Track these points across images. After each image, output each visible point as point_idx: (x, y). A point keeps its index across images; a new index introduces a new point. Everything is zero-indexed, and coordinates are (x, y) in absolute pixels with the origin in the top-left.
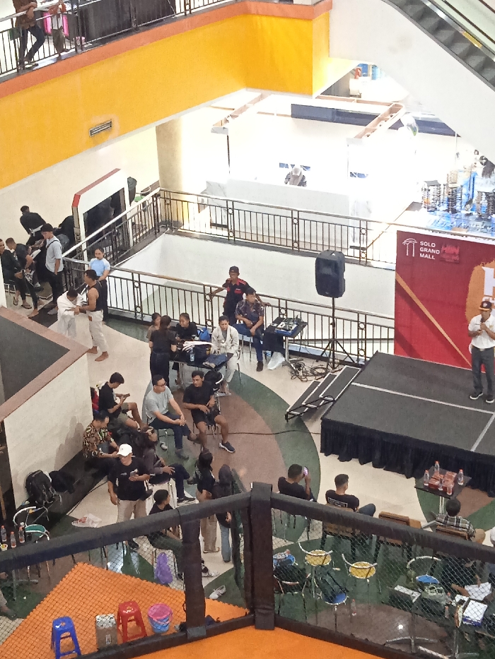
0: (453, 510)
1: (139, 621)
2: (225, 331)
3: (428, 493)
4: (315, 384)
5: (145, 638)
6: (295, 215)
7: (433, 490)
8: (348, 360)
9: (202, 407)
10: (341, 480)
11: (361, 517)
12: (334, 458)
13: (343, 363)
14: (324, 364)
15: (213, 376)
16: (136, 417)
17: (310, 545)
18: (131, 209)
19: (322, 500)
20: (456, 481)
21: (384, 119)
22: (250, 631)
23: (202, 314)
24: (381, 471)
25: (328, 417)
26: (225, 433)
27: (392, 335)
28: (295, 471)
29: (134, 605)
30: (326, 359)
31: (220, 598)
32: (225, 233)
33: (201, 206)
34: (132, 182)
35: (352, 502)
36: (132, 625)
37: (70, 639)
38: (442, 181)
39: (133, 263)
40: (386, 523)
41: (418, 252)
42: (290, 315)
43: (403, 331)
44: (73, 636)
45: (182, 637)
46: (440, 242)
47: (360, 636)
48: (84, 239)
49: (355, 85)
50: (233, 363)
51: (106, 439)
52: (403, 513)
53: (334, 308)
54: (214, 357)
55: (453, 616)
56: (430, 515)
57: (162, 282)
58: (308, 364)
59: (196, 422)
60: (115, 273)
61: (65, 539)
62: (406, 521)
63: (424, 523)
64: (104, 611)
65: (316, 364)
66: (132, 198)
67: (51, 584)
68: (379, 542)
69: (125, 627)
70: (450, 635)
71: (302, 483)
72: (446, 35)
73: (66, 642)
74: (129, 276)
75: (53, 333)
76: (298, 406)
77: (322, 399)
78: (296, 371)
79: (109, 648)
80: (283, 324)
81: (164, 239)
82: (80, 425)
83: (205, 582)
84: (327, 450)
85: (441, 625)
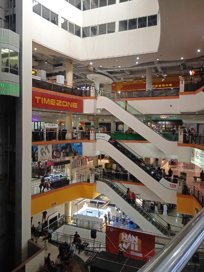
2: (73, 245)
4: (90, 257)
6: (89, 221)
8: (97, 252)
18: (58, 219)
21: (105, 204)
23: (69, 241)
26: (71, 268)
27: (105, 247)
30: (92, 252)
32: (75, 225)
33: (72, 219)
34: (59, 214)
38: (115, 216)
39: (57, 231)
41: (110, 230)
42: (86, 242)
43: (107, 246)
46: (114, 228)
48: (49, 225)
49: (101, 197)
53: (94, 241)
57: (63, 235)
58: (89, 253)
60: (54, 233)
65: (91, 253)
66: (59, 217)
74: (56, 233)
76: (86, 262)
77: (91, 261)
78: (87, 254)
80: (85, 244)
81: (64, 226)
82: (41, 266)
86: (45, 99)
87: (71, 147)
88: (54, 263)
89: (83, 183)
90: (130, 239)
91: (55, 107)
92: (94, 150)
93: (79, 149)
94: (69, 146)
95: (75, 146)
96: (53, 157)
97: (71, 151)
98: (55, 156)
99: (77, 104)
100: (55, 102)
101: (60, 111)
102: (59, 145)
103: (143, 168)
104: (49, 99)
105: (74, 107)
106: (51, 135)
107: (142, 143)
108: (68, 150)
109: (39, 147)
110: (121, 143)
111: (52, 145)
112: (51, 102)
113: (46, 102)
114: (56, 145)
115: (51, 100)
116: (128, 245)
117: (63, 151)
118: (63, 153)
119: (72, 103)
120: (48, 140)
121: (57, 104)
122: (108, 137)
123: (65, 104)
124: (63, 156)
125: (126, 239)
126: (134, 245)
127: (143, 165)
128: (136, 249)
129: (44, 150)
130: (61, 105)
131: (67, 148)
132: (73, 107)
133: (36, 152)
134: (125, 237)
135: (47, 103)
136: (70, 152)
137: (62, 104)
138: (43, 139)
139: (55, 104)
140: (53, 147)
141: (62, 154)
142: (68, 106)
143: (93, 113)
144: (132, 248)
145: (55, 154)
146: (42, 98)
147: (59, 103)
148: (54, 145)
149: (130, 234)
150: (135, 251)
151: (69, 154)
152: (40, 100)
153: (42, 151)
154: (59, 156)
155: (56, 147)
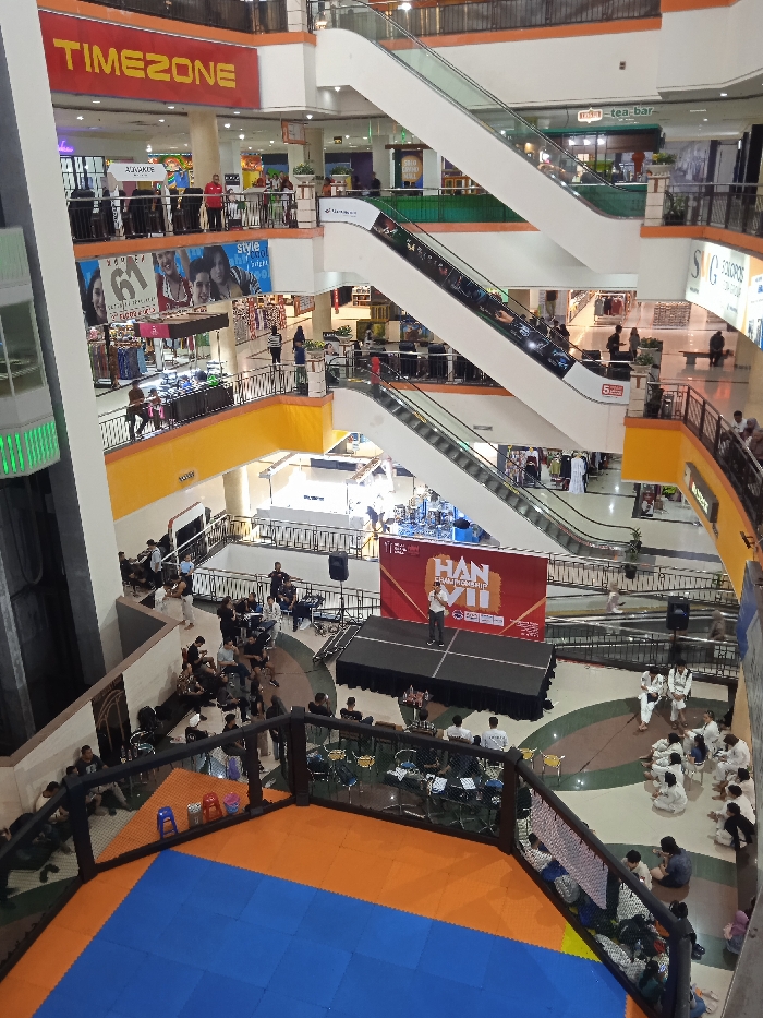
0: (423, 716)
1: (217, 805)
2: (271, 606)
3: (406, 707)
4: (330, 639)
5: (222, 818)
6: (315, 529)
7: (409, 704)
8: (352, 621)
9: (257, 657)
10: (351, 702)
11: (364, 726)
12: (345, 687)
13: (349, 623)
14: (337, 625)
15: (265, 635)
16: (213, 666)
17: (331, 747)
18: (207, 528)
19: (338, 716)
20: (424, 698)
21: (368, 467)
22: (293, 808)
24: (377, 694)
25: (341, 659)
26: (272, 673)
27: (379, 604)
28: (320, 697)
29: (214, 795)
31: (272, 787)
32: (269, 542)
33: (254, 525)
34: (208, 511)
35: (358, 715)
36: (212, 809)
37: (170, 822)
38: (406, 505)
39: (209, 563)
40: (380, 729)
41: (393, 550)
42: (314, 593)
43: (385, 601)
44: (172, 819)
45: (247, 815)
46: (408, 543)
47: (366, 806)
48: (176, 549)
49: (349, 446)
50: (277, 627)
51: (193, 683)
52: (391, 722)
53: (342, 588)
54: (264, 624)
55: (425, 788)
56: (408, 722)
57: (229, 575)
58: (326, 625)
59: (253, 667)
60: (198, 570)
61: (165, 753)
62: (393, 727)
63: (404, 727)
64: (193, 802)
65: (331, 625)
66: (208, 521)
67: (156, 784)
68: (376, 742)
69: (208, 811)
70: (424, 801)
71: (324, 705)
72: (405, 416)
73: (167, 824)
74: (207, 572)
75: (156, 612)
76: (321, 653)
77: (336, 648)
78: (319, 631)
79: (197, 826)
80: (309, 600)
81: (229, 548)
83: (261, 777)
84: (340, 682)
85: (418, 795)
86: (96, 50)
87: (225, 262)
88: (215, 662)
89: (283, 398)
90: (462, 573)
91: (146, 89)
92: (319, 268)
93: (260, 269)
94: (218, 259)
95: (240, 255)
96: (164, 303)
97: (227, 276)
98: (168, 300)
99: (231, 67)
100: (141, 64)
101: (165, 103)
102: (179, 253)
103: (505, 329)
104: (113, 52)
105: (222, 83)
106: (143, 213)
107: (502, 233)
108: (216, 272)
109: (102, 263)
110: (422, 237)
111: (154, 255)
112: (125, 63)
113: (102, 61)
114: (169, 256)
115: (125, 53)
116: (458, 592)
117: (199, 277)
118: (200, 284)
119: (212, 64)
120: (133, 237)
121: (153, 73)
122: (368, 213)
123: (182, 70)
124: (200, 297)
125: (450, 575)
126: (477, 591)
127: (507, 318)
128: (484, 603)
129: (124, 276)
130: (167, 77)
131: (213, 265)
132: (216, 82)
133: (96, 286)
134: (444, 568)
135: (107, 70)
136: (223, 283)
137: (168, 71)
138: (112, 231)
139: (141, 74)
140: (155, 262)
141: (194, 290)
142: (198, 82)
143: (304, 109)
144: (471, 602)
145: (167, 293)
146: (86, 46)
147: (160, 68)
148: (161, 256)
149: (462, 560)
150: (480, 611)
151: (222, 289)
152: (78, 56)
153: (118, 280)
154: (185, 300)
155: (167, 263)
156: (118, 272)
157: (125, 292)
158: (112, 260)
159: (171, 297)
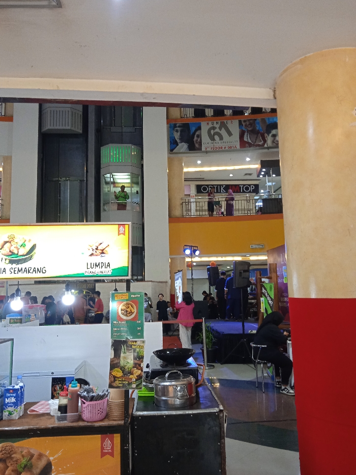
96: (245, 144)
98: (248, 143)
111: (240, 121)
114: (251, 121)
117: (273, 132)
118: (273, 136)
124: (273, 142)
129: (217, 130)
133: (197, 134)
140: (240, 124)
141: (269, 138)
145: (246, 139)
153: (212, 132)
154: (260, 143)
155: (249, 125)
156: (214, 128)
157: (216, 137)
158: (210, 123)
159: (250, 141)
